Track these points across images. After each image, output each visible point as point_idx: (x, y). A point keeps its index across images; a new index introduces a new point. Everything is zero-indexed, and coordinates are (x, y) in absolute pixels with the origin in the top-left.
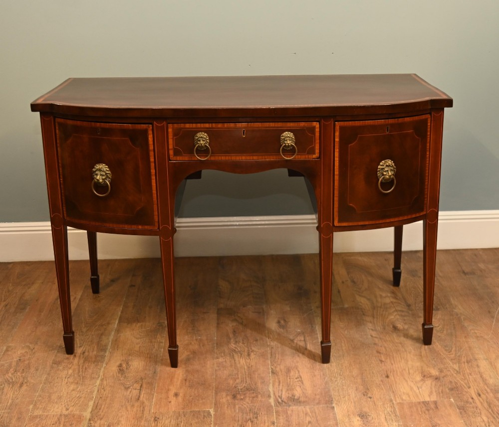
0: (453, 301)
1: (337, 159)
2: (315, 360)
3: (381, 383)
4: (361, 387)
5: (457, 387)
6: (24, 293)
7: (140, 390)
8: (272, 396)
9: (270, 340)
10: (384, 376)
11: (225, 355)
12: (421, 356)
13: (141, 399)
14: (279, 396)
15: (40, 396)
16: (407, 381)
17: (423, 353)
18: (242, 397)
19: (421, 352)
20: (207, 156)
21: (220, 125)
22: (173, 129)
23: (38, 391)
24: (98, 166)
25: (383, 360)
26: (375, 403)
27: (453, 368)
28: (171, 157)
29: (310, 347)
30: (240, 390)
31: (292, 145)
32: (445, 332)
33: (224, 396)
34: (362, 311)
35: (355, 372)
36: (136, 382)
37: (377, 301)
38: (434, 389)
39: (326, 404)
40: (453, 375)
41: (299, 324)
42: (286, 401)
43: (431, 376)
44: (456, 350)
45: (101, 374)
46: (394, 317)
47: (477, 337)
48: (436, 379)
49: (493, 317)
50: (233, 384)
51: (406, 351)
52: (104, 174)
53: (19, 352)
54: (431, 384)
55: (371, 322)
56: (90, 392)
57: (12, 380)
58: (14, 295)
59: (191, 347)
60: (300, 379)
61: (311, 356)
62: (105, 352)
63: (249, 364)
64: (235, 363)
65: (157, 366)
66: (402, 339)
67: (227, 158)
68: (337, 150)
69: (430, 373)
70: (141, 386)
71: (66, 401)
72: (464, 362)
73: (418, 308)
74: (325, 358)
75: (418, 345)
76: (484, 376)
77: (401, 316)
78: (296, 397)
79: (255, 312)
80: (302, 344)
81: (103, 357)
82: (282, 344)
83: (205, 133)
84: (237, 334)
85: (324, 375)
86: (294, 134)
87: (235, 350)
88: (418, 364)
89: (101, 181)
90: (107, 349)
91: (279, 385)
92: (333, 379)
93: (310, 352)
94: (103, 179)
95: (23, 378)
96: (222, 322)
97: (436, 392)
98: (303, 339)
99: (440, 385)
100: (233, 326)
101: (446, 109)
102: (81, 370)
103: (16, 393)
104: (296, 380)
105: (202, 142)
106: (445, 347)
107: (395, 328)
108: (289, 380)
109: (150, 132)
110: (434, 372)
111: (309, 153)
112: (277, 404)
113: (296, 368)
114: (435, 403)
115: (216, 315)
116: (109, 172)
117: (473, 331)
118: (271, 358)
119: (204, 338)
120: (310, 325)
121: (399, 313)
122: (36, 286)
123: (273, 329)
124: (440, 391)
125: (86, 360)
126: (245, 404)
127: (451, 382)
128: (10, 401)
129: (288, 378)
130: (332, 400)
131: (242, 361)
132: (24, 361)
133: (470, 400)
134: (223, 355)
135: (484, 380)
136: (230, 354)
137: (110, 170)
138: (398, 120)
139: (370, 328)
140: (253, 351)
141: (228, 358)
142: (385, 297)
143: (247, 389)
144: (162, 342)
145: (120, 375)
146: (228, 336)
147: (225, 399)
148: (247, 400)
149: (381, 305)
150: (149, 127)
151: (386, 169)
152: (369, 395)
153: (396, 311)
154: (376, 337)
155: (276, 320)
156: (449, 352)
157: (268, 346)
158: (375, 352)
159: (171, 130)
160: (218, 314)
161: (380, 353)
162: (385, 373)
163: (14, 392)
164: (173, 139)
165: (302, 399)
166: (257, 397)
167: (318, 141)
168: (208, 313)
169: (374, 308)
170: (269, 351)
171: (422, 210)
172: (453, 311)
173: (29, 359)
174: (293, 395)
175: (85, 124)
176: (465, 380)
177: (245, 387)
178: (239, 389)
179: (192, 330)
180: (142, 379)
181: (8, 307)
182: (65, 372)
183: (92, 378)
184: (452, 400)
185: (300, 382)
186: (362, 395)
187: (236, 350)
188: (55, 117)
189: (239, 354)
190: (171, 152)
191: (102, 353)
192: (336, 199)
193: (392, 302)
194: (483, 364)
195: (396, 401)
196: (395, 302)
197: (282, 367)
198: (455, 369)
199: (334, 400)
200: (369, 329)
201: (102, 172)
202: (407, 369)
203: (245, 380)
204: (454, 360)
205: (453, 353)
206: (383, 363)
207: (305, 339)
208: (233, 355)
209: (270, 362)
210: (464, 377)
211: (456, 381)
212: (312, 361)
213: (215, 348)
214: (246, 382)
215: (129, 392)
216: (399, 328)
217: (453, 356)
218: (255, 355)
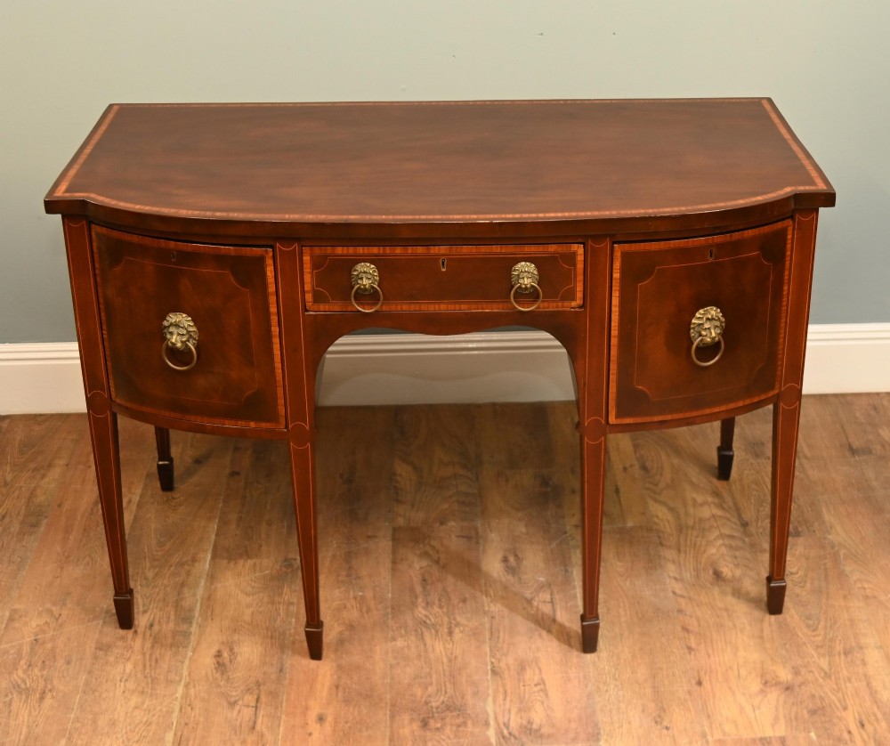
0: (828, 517)
1: (615, 309)
2: (570, 645)
3: (688, 697)
4: (651, 706)
5: (824, 707)
6: (35, 489)
7: (256, 708)
8: (492, 722)
9: (490, 600)
10: (693, 682)
11: (406, 632)
12: (762, 638)
13: (258, 727)
14: (504, 724)
15: (77, 719)
16: (734, 693)
17: (767, 632)
18: (439, 725)
19: (762, 631)
20: (375, 304)
21: (398, 250)
22: (312, 257)
23: (73, 709)
24: (173, 318)
25: (693, 646)
26: (674, 741)
27: (818, 666)
28: (309, 305)
29: (562, 617)
30: (434, 710)
31: (532, 286)
32: (808, 585)
33: (406, 722)
34: (659, 537)
35: (642, 672)
36: (248, 690)
37: (687, 513)
38: (781, 710)
39: (588, 740)
40: (817, 680)
41: (542, 565)
42: (517, 734)
43: (778, 684)
44: (826, 628)
45: (185, 673)
46: (716, 550)
47: (866, 597)
48: (787, 689)
50: (422, 697)
51: (735, 627)
52: (185, 332)
53: (34, 624)
54: (778, 701)
55: (674, 562)
56: (167, 711)
57: (25, 684)
58: (16, 493)
59: (345, 614)
60: (542, 686)
61: (563, 636)
62: (191, 623)
63: (452, 654)
64: (426, 651)
65: (285, 656)
66: (730, 599)
67: (413, 307)
68: (616, 294)
69: (777, 676)
70: (258, 700)
71: (124, 731)
72: (840, 654)
73: (761, 530)
74: (588, 642)
75: (757, 614)
76: (874, 684)
77: (730, 547)
78: (535, 727)
79: (463, 537)
80: (547, 609)
81: (187, 635)
82: (512, 609)
83: (371, 263)
84: (429, 587)
85: (585, 677)
86: (537, 266)
87: (425, 622)
88: (755, 656)
89: (179, 345)
90: (193, 617)
91: (505, 699)
92: (601, 686)
93: (561, 626)
94: (182, 342)
95: (45, 680)
96: (402, 560)
97: (785, 717)
98: (548, 597)
99: (793, 704)
100: (421, 568)
101: (821, 210)
102: (148, 664)
103: (34, 714)
104: (536, 689)
105: (365, 282)
106: (808, 618)
107: (718, 575)
108: (522, 687)
109: (269, 262)
110: (785, 675)
111: (564, 299)
112: (502, 740)
113: (536, 661)
114: (783, 740)
115: (390, 543)
116: (194, 329)
117: (860, 585)
118: (490, 639)
119: (369, 594)
120: (563, 568)
121: (726, 541)
122: (55, 473)
123: (495, 575)
124: (793, 715)
125: (157, 640)
126: (444, 740)
127: (813, 696)
128: (25, 730)
129: (522, 684)
130: (599, 734)
131: (439, 646)
132: (44, 642)
133: (846, 736)
134: (403, 632)
135: (873, 693)
136: (416, 630)
137: (196, 324)
138: (731, 236)
139: (671, 574)
140: (457, 625)
141: (413, 638)
142: (702, 505)
143: (448, 708)
144: (292, 603)
145: (218, 675)
146: (412, 590)
147: (408, 728)
148: (448, 730)
149: (695, 522)
150: (267, 252)
151: (707, 326)
152: (666, 723)
153: (722, 536)
154: (681, 596)
155: (499, 556)
156: (814, 631)
157: (485, 613)
158: (679, 627)
159: (309, 258)
160: (394, 539)
161: (687, 631)
162: (696, 674)
163: (30, 711)
164: (312, 273)
165: (545, 730)
166: (465, 723)
167: (580, 278)
168: (375, 537)
169: (680, 529)
170: (487, 626)
171: (773, 388)
172: (825, 538)
173: (53, 639)
174: (529, 722)
175: (147, 241)
176: (838, 692)
177: (443, 702)
178: (432, 708)
179: (348, 575)
180: (258, 684)
182: (120, 668)
183: (169, 682)
184: (813, 735)
185: (542, 694)
186: (653, 722)
187: (428, 622)
188: (90, 223)
189: (433, 631)
190: (309, 297)
191: (184, 627)
192: (613, 377)
193: (714, 516)
194: (874, 657)
195: (712, 737)
196: (720, 517)
197: (511, 660)
198: (822, 669)
199: (602, 732)
200: (670, 577)
201: (180, 329)
202: (735, 667)
203: (443, 688)
204: (822, 647)
205: (821, 631)
206: (693, 653)
207: (552, 599)
208: (422, 632)
209: (488, 650)
210: (837, 684)
211: (823, 695)
212: (565, 647)
213: (390, 616)
214: (446, 692)
215: (235, 712)
216: (724, 575)
217: (820, 639)
218: (461, 632)
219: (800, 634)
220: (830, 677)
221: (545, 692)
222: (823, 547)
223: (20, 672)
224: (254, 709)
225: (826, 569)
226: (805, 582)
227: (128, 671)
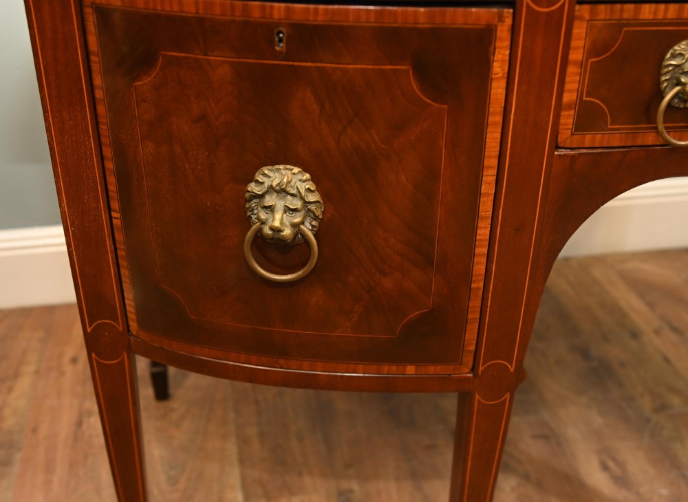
22: (592, 24)
24: (274, 176)
28: (565, 135)
89: (287, 232)
116: (317, 198)
137: (319, 188)
150: (501, 18)
159: (583, 30)
164: (585, 65)
190: (568, 119)
201: (290, 200)
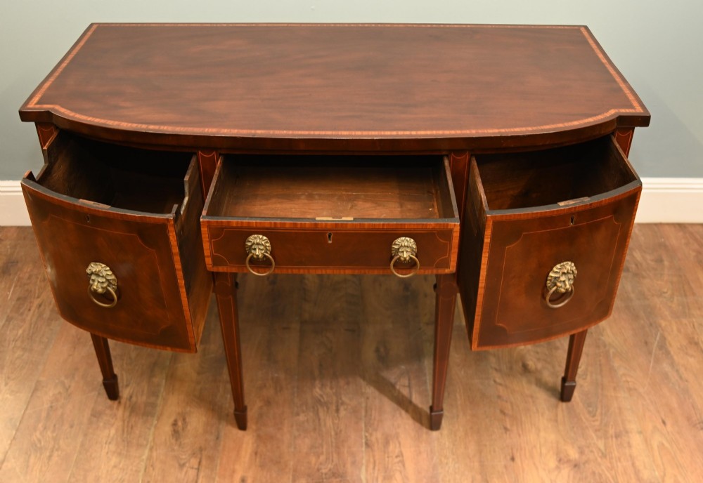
2: (421, 423)
3: (504, 471)
4: (479, 478)
7: (198, 469)
9: (366, 383)
10: (509, 458)
11: (307, 409)
12: (556, 421)
16: (537, 468)
17: (560, 417)
19: (557, 415)
25: (509, 427)
27: (597, 447)
29: (416, 399)
30: (324, 476)
32: (589, 378)
35: (472, 449)
36: (194, 454)
40: (596, 459)
41: (403, 355)
43: (568, 462)
44: (601, 414)
45: (151, 438)
47: (630, 390)
48: (575, 466)
49: (650, 353)
50: (315, 464)
51: (537, 410)
53: (51, 394)
54: (569, 477)
55: (495, 356)
56: (136, 471)
57: (40, 444)
60: (401, 458)
61: (417, 415)
62: (157, 396)
63: (338, 428)
64: (320, 425)
65: (221, 427)
66: (534, 388)
69: (568, 455)
70: (200, 463)
72: (612, 437)
75: (553, 401)
76: (637, 463)
79: (349, 330)
80: (405, 392)
81: (154, 405)
84: (324, 371)
85: (431, 452)
87: (320, 400)
88: (552, 437)
90: (159, 392)
91: (374, 468)
92: (443, 459)
93: (416, 407)
95: (54, 441)
96: (306, 348)
98: (407, 383)
99: (580, 480)
100: (319, 355)
102: (126, 430)
104: (396, 461)
106: (589, 405)
107: (525, 368)
108: (387, 459)
110: (573, 454)
113: (397, 436)
115: (298, 334)
117: (624, 379)
118: (366, 416)
119: (282, 376)
120: (417, 358)
123: (370, 362)
125: (133, 410)
127: (594, 473)
129: (386, 456)
131: (329, 422)
132: (57, 409)
134: (304, 408)
135: (637, 472)
136: (313, 407)
139: (493, 365)
140: (343, 403)
141: (311, 414)
143: (334, 475)
145: (173, 441)
146: (312, 373)
154: (500, 384)
155: (374, 348)
156: (593, 417)
157: (362, 395)
158: (498, 411)
160: (301, 331)
161: (504, 414)
162: (510, 451)
163: (42, 467)
168: (289, 328)
170: (364, 405)
172: (599, 339)
173: (63, 407)
176: (611, 470)
177: (330, 470)
178: (322, 473)
179: (269, 360)
180: (201, 449)
181: (42, 307)
182: (106, 432)
183: (139, 446)
185: (400, 464)
187: (322, 400)
189: (325, 408)
191: (153, 400)
194: (636, 441)
197: (379, 436)
198: (600, 449)
200: (492, 367)
202: (538, 446)
203: (331, 458)
204: (599, 430)
205: (598, 417)
206: (508, 433)
207: (409, 383)
208: (318, 410)
209: (363, 425)
210: (611, 463)
211: (601, 472)
212: (418, 425)
213: (296, 395)
214: (332, 461)
215: (184, 473)
216: (529, 367)
217: (597, 423)
218: (345, 410)
219: (584, 420)
220: (605, 457)
221: (402, 462)
222: (598, 347)
223: (38, 434)
224: (196, 471)
225: (600, 365)
226: (586, 375)
227: (111, 435)
